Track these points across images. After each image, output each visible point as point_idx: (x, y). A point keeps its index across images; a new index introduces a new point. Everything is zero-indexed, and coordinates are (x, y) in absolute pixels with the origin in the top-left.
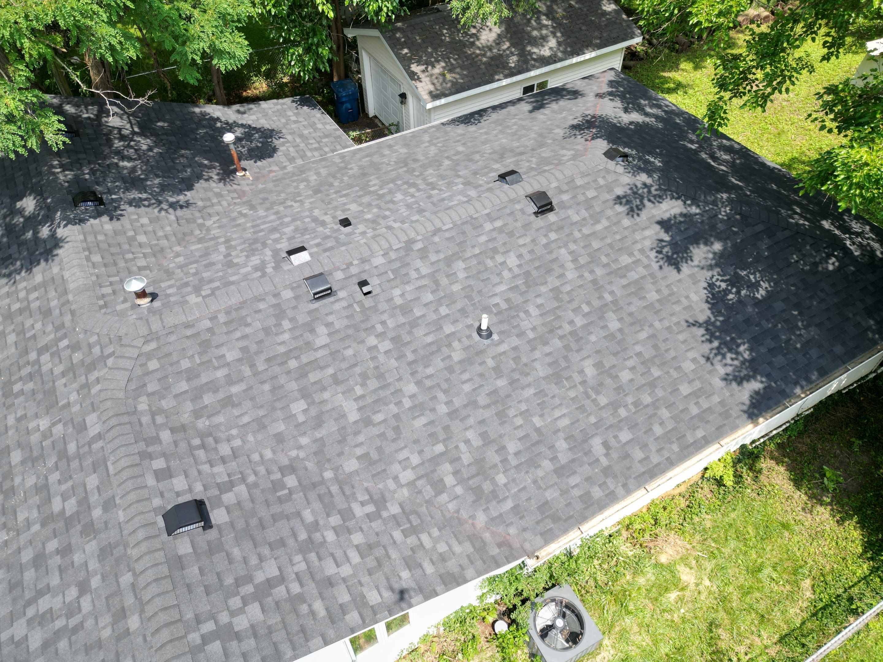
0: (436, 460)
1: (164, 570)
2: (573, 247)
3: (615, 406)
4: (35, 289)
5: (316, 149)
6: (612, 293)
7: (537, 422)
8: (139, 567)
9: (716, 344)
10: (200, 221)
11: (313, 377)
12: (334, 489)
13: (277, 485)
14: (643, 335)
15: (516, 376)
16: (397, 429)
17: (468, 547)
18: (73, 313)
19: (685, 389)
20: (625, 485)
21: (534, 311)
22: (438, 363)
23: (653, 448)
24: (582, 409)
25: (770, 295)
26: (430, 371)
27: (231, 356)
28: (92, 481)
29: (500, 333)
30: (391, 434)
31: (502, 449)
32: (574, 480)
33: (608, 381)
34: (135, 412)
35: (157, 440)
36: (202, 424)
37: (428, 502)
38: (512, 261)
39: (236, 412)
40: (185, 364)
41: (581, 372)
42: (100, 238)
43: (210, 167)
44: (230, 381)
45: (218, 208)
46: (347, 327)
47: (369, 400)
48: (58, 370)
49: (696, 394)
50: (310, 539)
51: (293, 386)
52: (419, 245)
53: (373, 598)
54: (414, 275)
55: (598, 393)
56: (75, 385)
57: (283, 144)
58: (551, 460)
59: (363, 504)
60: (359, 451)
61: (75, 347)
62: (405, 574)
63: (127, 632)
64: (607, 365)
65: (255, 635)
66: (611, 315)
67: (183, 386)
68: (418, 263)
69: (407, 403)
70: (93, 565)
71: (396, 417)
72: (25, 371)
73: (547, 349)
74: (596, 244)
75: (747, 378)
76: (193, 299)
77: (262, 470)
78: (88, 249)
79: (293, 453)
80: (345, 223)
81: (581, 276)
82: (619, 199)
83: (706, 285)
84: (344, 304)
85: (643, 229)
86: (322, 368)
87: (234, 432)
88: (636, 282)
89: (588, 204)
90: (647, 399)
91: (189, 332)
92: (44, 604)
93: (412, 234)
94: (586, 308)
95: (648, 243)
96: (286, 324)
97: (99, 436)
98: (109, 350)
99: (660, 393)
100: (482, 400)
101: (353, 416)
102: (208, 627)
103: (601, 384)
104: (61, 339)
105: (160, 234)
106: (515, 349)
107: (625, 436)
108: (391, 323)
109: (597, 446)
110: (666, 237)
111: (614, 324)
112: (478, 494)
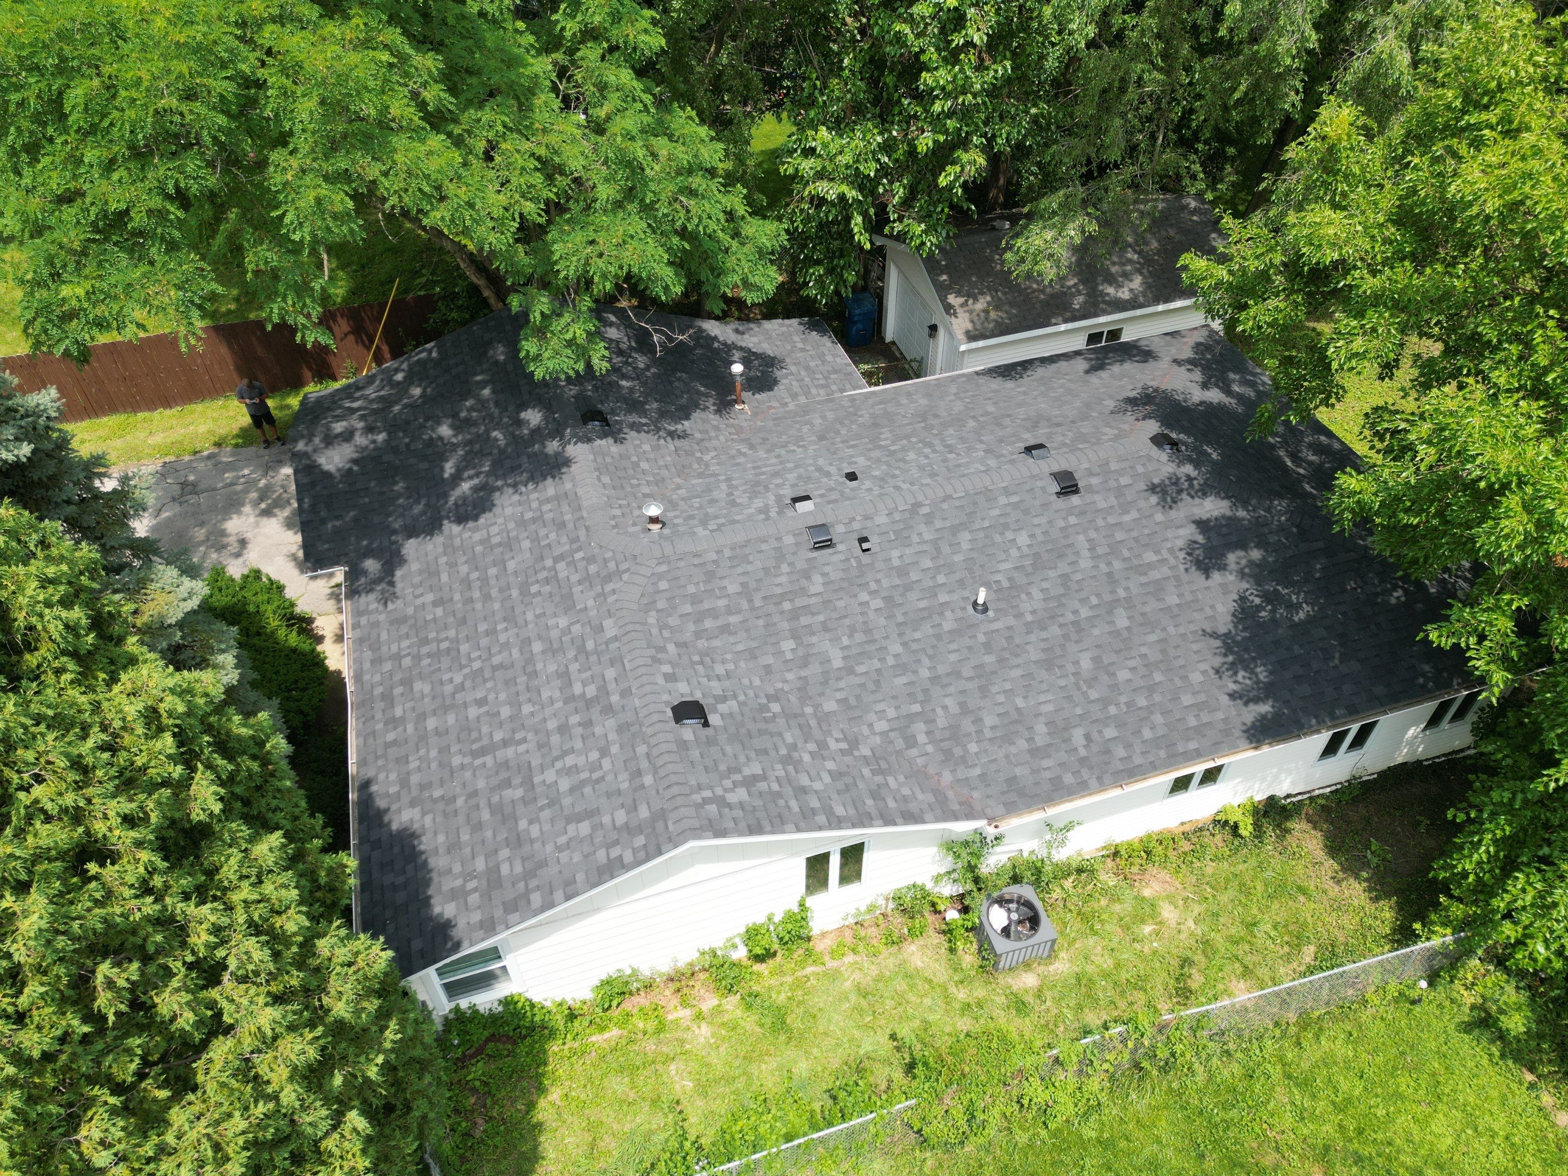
0: (912, 717)
1: (673, 747)
2: (1093, 534)
3: (1105, 702)
4: (548, 501)
5: (822, 386)
6: (1127, 589)
7: (1020, 702)
8: (653, 741)
9: (1230, 659)
10: (698, 455)
11: (804, 620)
12: (813, 723)
13: (764, 708)
14: (1153, 638)
15: (1006, 655)
16: (877, 683)
17: (930, 798)
18: (587, 529)
19: (1187, 700)
20: (1099, 778)
21: (1037, 594)
22: (928, 628)
23: (1138, 748)
24: (1069, 698)
25: (1310, 620)
26: (917, 635)
27: (733, 588)
28: (610, 673)
29: (996, 610)
30: (871, 686)
31: (978, 721)
32: (1046, 763)
33: (1104, 678)
34: (645, 624)
35: (663, 649)
36: (702, 644)
37: (899, 753)
38: (1023, 539)
39: (732, 639)
40: (691, 589)
41: (1076, 663)
42: (608, 460)
43: (707, 396)
44: (729, 611)
45: (715, 443)
46: (842, 579)
47: (855, 651)
48: (574, 578)
49: (1199, 707)
50: (789, 756)
51: (785, 625)
52: (926, 510)
53: (839, 811)
54: (915, 539)
55: (1090, 687)
56: (592, 593)
57: (786, 376)
58: (1028, 740)
59: (837, 740)
60: (839, 695)
61: (590, 560)
62: (870, 802)
63: (643, 786)
64: (1106, 662)
65: (743, 808)
66: (1121, 612)
67: (688, 608)
68: (922, 528)
69: (891, 661)
70: (612, 736)
71: (878, 671)
72: (542, 575)
73: (1044, 635)
74: (1119, 536)
75: (1257, 700)
76: (700, 531)
77: (751, 693)
78: (597, 469)
79: (779, 685)
80: (852, 477)
81: (1096, 567)
82: (1153, 488)
83: (1236, 597)
84: (842, 557)
85: (1177, 528)
86: (813, 614)
87: (729, 656)
88: (1157, 582)
89: (1120, 492)
90: (1142, 702)
91: (696, 561)
92: (570, 760)
93: (920, 498)
94: (1094, 600)
95: (1180, 543)
96: (785, 568)
97: (616, 638)
98: (623, 567)
99: (1157, 698)
100: (967, 672)
101: (837, 663)
102: (707, 794)
103: (1095, 679)
104: (577, 551)
105: (661, 463)
106: (1009, 628)
107: (1110, 732)
108: (885, 583)
109: (1078, 736)
110: (1200, 539)
111: (1122, 621)
112: (948, 756)
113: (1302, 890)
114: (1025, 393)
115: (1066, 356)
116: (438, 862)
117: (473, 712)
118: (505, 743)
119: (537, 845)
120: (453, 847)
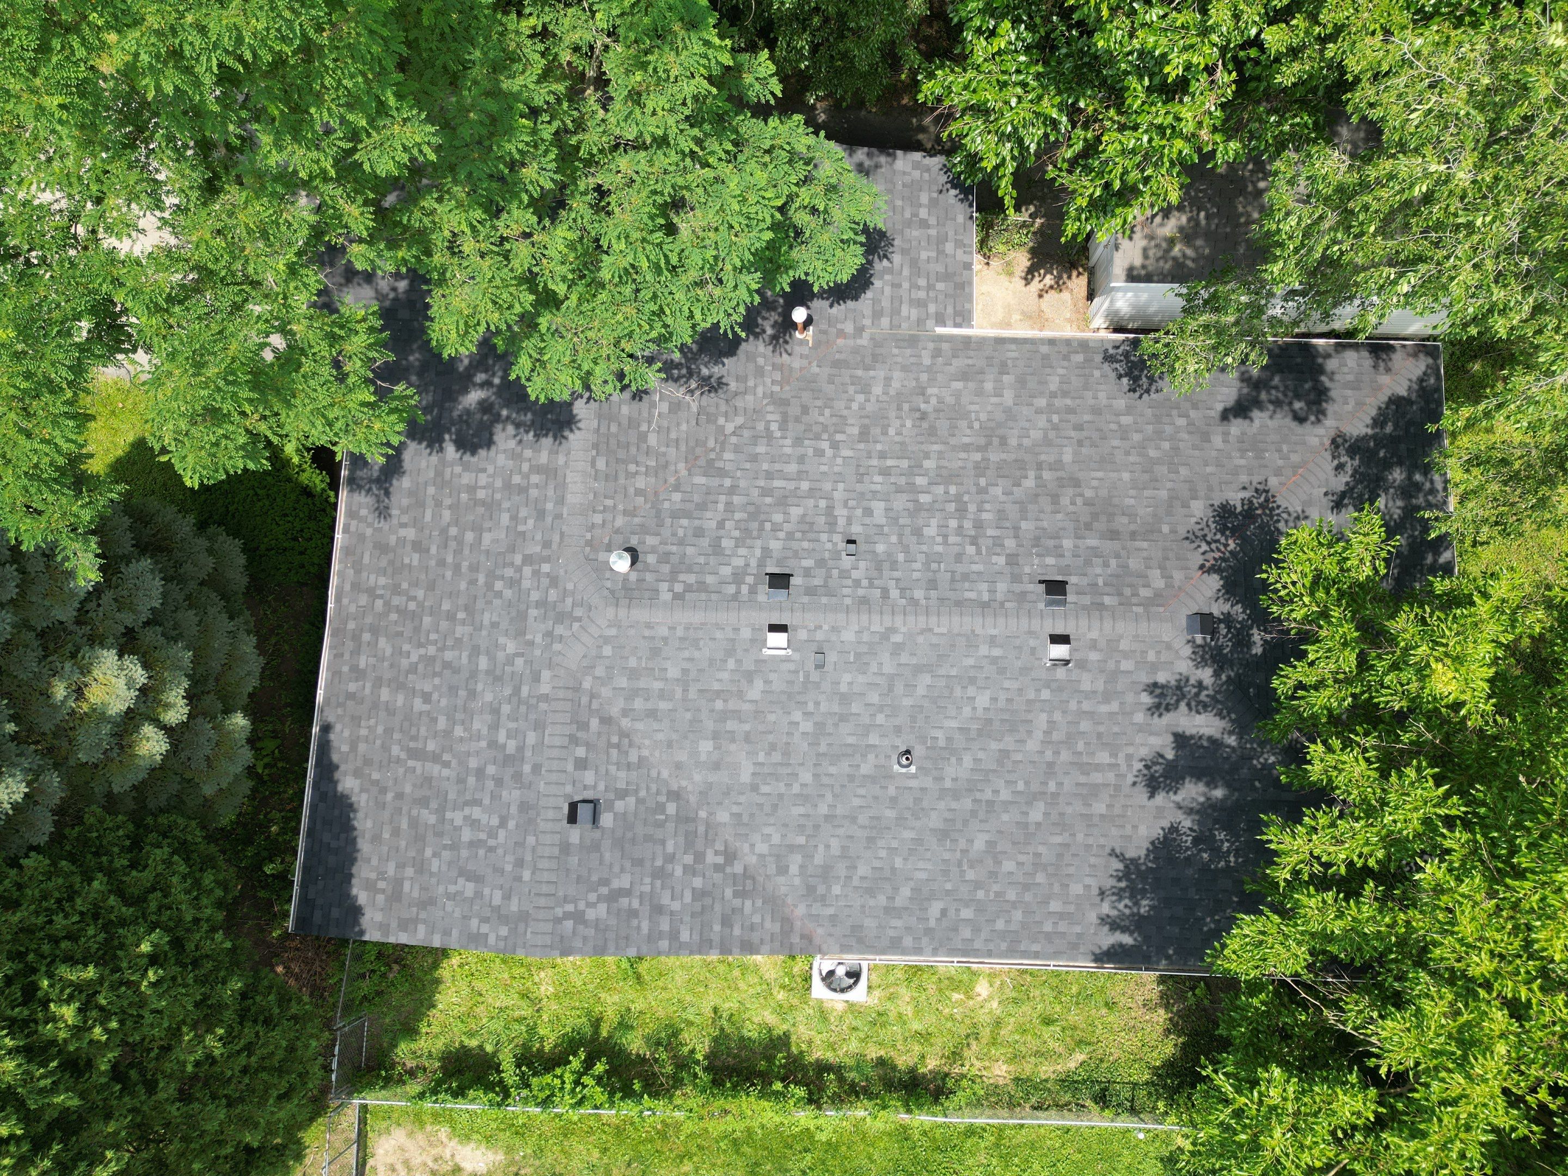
0: (792, 848)
1: (556, 851)
2: (1057, 716)
3: (977, 885)
4: (538, 469)
5: (919, 303)
6: (1060, 784)
7: (898, 862)
8: (541, 839)
9: (1123, 884)
10: (721, 424)
11: (731, 725)
12: (701, 829)
13: (659, 809)
14: (1058, 839)
15: (907, 814)
16: (775, 807)
17: (777, 928)
19: (1055, 906)
21: (968, 761)
22: (844, 767)
23: (983, 935)
24: (946, 873)
26: (833, 770)
27: (673, 672)
28: (531, 738)
29: (919, 769)
30: (767, 809)
31: (853, 867)
32: (895, 923)
33: (990, 862)
34: (579, 688)
35: (584, 726)
36: (625, 723)
37: (768, 877)
38: (983, 700)
39: (656, 726)
40: (633, 663)
41: (971, 841)
42: (614, 429)
44: (662, 695)
45: (749, 400)
46: (783, 692)
47: (766, 770)
48: (534, 596)
49: (1061, 916)
50: (663, 868)
51: (710, 725)
52: (897, 638)
54: (874, 668)
55: (971, 867)
56: (543, 627)
57: (884, 275)
58: (888, 898)
59: (717, 853)
60: (735, 809)
61: (553, 581)
62: (717, 928)
63: (520, 879)
64: (999, 849)
65: (596, 928)
66: (1041, 806)
67: (623, 682)
68: (885, 657)
69: (796, 789)
70: (514, 810)
71: (781, 796)
72: (508, 572)
73: (954, 805)
74: (1085, 726)
75: (1124, 930)
76: (665, 591)
77: (654, 787)
79: (684, 783)
81: (1041, 752)
82: (1153, 688)
83: (1167, 825)
84: (792, 668)
85: (1151, 734)
86: (741, 721)
87: (647, 742)
88: (1097, 785)
89: (1114, 676)
90: (1012, 896)
91: (647, 633)
93: (899, 624)
94: (1021, 786)
95: (1144, 752)
96: (731, 664)
97: (547, 699)
98: (578, 612)
99: (1028, 897)
100: (863, 819)
101: (745, 777)
102: (570, 908)
103: (980, 861)
104: (545, 560)
105: (673, 435)
106: (923, 789)
107: (967, 913)
108: (823, 707)
109: (935, 909)
110: (1170, 755)
111: (1036, 815)
112: (810, 890)
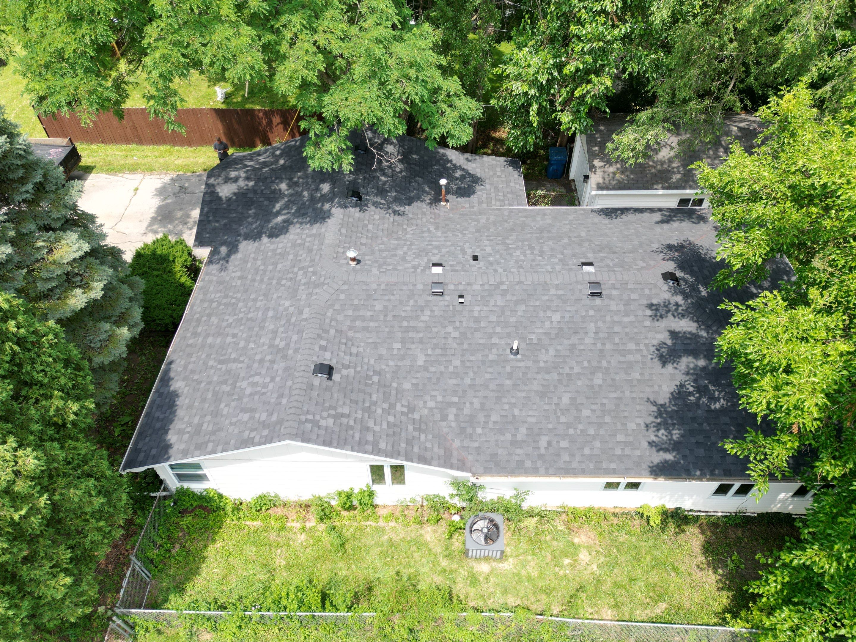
0: (450, 404)
1: (305, 387)
2: (600, 324)
3: (569, 425)
4: (311, 236)
5: (500, 200)
6: (609, 362)
7: (517, 412)
8: (296, 381)
9: (658, 420)
10: (405, 227)
11: (411, 334)
12: (393, 392)
13: (368, 377)
14: (614, 395)
15: (519, 383)
16: (438, 379)
17: (442, 452)
18: (321, 256)
19: (620, 438)
20: (547, 469)
21: (552, 351)
22: (479, 356)
23: (577, 458)
25: (723, 410)
26: (472, 358)
27: (379, 307)
28: (295, 338)
29: (523, 355)
30: (434, 380)
31: (488, 416)
32: (518, 451)
33: (574, 411)
34: (325, 315)
35: (328, 332)
36: (351, 334)
37: (435, 422)
38: (556, 318)
39: (368, 335)
40: (356, 302)
41: (560, 398)
42: (351, 220)
43: (428, 193)
44: (372, 319)
45: (419, 221)
46: (441, 316)
47: (432, 358)
48: (303, 281)
49: (626, 444)
50: (369, 407)
51: (400, 335)
52: (504, 287)
53: (382, 446)
54: (492, 302)
55: (563, 414)
56: (307, 292)
57: (481, 190)
58: (512, 435)
59: (402, 406)
60: (414, 381)
61: (314, 273)
62: (403, 445)
63: (280, 403)
64: (579, 402)
65: (326, 430)
66: (599, 375)
67: (350, 312)
68: (498, 297)
69: (451, 369)
70: (280, 372)
71: (441, 373)
72: (291, 275)
73: (547, 377)
74: (617, 329)
75: (666, 450)
76: (375, 271)
77: (365, 367)
78: (342, 224)
79: (384, 367)
80: (475, 258)
81: (595, 344)
82: (650, 306)
83: (678, 383)
84: (446, 303)
85: (657, 332)
86: (417, 332)
87: (362, 344)
88: (630, 362)
89: (628, 302)
90: (591, 431)
91: (365, 287)
92: (257, 379)
93: (504, 279)
94: (586, 364)
95: (655, 342)
96: (412, 302)
97: (306, 320)
98: (326, 281)
99: (602, 432)
100: (492, 386)
101: (420, 363)
102: (310, 417)
103: (568, 410)
104: (310, 267)
105: (381, 227)
106: (527, 368)
107: (564, 444)
108: (465, 324)
109: (543, 441)
110: (669, 342)
111: (598, 380)
112: (462, 431)
113: (675, 569)
114: (610, 229)
115: (652, 210)
116: (180, 413)
117: (229, 340)
118: (235, 361)
119: (223, 419)
120: (190, 407)
